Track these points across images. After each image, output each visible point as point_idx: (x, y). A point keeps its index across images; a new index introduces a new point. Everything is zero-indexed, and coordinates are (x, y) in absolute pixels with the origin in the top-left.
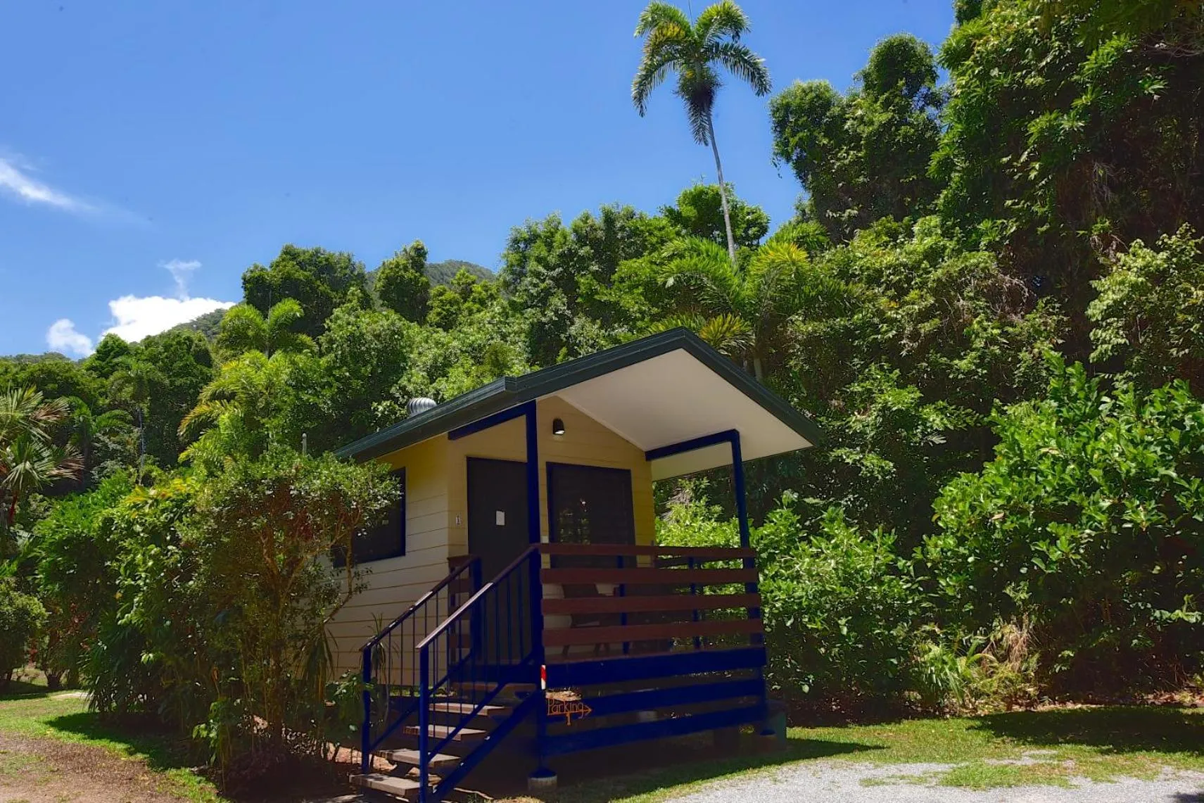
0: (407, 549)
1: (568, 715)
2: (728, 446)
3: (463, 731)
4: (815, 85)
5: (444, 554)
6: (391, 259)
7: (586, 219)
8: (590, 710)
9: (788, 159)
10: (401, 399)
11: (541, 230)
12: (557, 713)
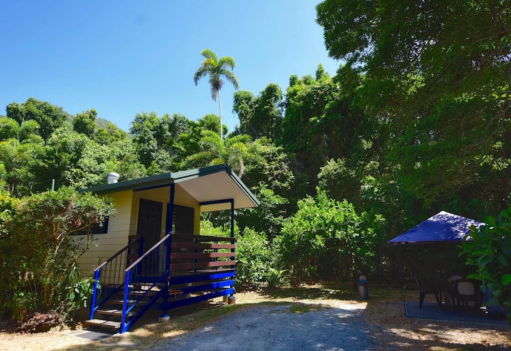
0: (108, 231)
1: (176, 295)
2: (230, 204)
3: (140, 302)
4: (248, 91)
5: (127, 234)
6: (80, 113)
7: (167, 116)
8: (183, 292)
9: (237, 112)
10: (84, 169)
11: (148, 116)
12: (172, 294)
